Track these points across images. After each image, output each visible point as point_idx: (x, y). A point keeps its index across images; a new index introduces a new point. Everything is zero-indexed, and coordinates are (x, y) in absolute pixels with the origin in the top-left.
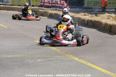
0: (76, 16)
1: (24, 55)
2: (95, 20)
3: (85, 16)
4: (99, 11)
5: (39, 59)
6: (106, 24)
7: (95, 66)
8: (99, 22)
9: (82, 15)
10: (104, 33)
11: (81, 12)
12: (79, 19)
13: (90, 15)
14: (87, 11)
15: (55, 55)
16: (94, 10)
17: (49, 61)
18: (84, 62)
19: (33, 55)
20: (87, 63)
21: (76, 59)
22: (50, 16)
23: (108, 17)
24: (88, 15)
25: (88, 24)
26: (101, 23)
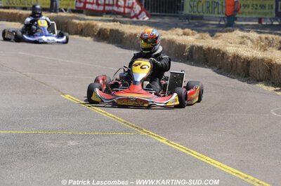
0: (162, 37)
1: (35, 131)
2: (210, 46)
3: (185, 37)
4: (220, 26)
5: (73, 140)
6: (236, 57)
7: (208, 159)
8: (219, 51)
9: (178, 35)
10: (231, 78)
11: (176, 26)
12: (171, 43)
13: (198, 35)
14: (190, 24)
15: (112, 131)
16: (207, 22)
17: (96, 144)
18: (182, 149)
19: (57, 130)
20: (190, 152)
21: (164, 141)
22: (99, 37)
23: (242, 40)
24: (193, 34)
25: (192, 57)
26: (224, 54)
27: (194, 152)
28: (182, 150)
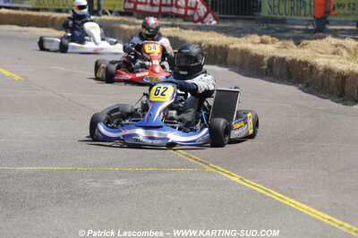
0: (234, 46)
1: (72, 166)
2: (294, 56)
3: (262, 46)
4: (308, 31)
5: (120, 178)
6: (328, 71)
8: (305, 63)
9: (255, 43)
10: (322, 97)
11: (252, 32)
12: (245, 53)
14: (269, 28)
15: (170, 166)
16: (291, 27)
17: (149, 184)
19: (100, 165)
20: (269, 192)
21: (236, 179)
23: (335, 49)
24: (273, 42)
25: (271, 71)
26: (312, 67)
27: (275, 193)
28: (259, 190)
